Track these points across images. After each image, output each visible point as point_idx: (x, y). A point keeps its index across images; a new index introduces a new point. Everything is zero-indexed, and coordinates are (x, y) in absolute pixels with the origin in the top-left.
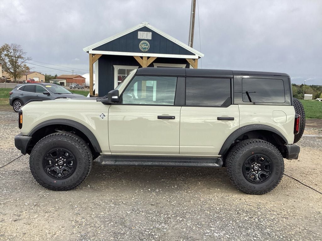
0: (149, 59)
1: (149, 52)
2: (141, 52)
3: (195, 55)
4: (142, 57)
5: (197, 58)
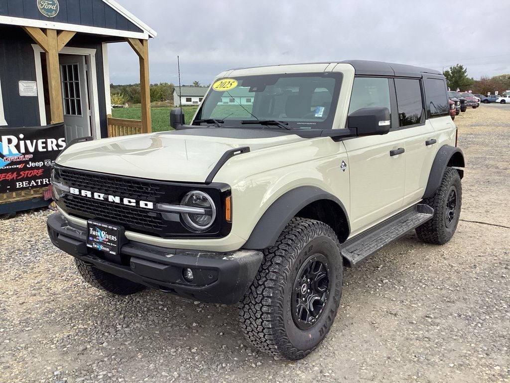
0: (60, 36)
1: (59, 18)
2: (41, 17)
3: (142, 32)
4: (44, 30)
5: (147, 38)
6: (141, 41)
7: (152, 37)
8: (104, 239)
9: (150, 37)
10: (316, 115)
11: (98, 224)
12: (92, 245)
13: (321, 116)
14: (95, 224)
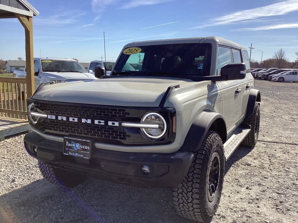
3: (29, 10)
5: (32, 15)
6: (28, 17)
7: (35, 15)
8: (79, 148)
9: (34, 15)
10: (198, 68)
11: (73, 139)
12: (69, 153)
13: (201, 68)
14: (71, 138)
